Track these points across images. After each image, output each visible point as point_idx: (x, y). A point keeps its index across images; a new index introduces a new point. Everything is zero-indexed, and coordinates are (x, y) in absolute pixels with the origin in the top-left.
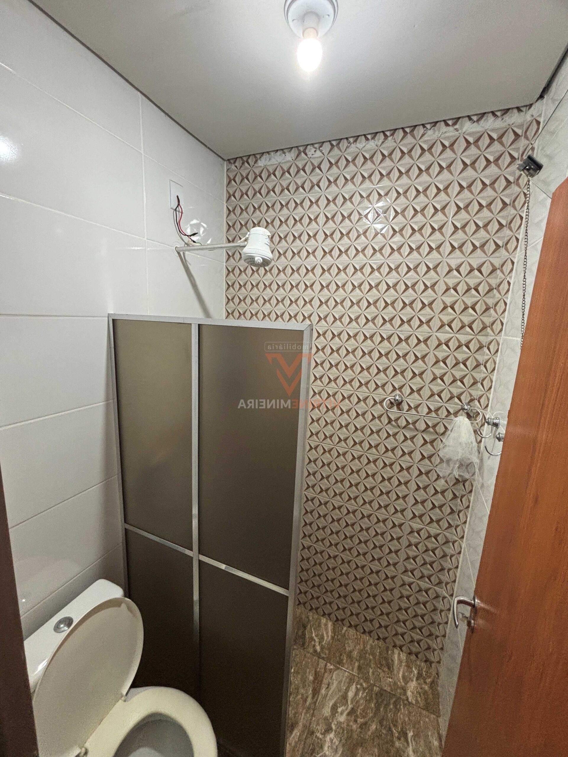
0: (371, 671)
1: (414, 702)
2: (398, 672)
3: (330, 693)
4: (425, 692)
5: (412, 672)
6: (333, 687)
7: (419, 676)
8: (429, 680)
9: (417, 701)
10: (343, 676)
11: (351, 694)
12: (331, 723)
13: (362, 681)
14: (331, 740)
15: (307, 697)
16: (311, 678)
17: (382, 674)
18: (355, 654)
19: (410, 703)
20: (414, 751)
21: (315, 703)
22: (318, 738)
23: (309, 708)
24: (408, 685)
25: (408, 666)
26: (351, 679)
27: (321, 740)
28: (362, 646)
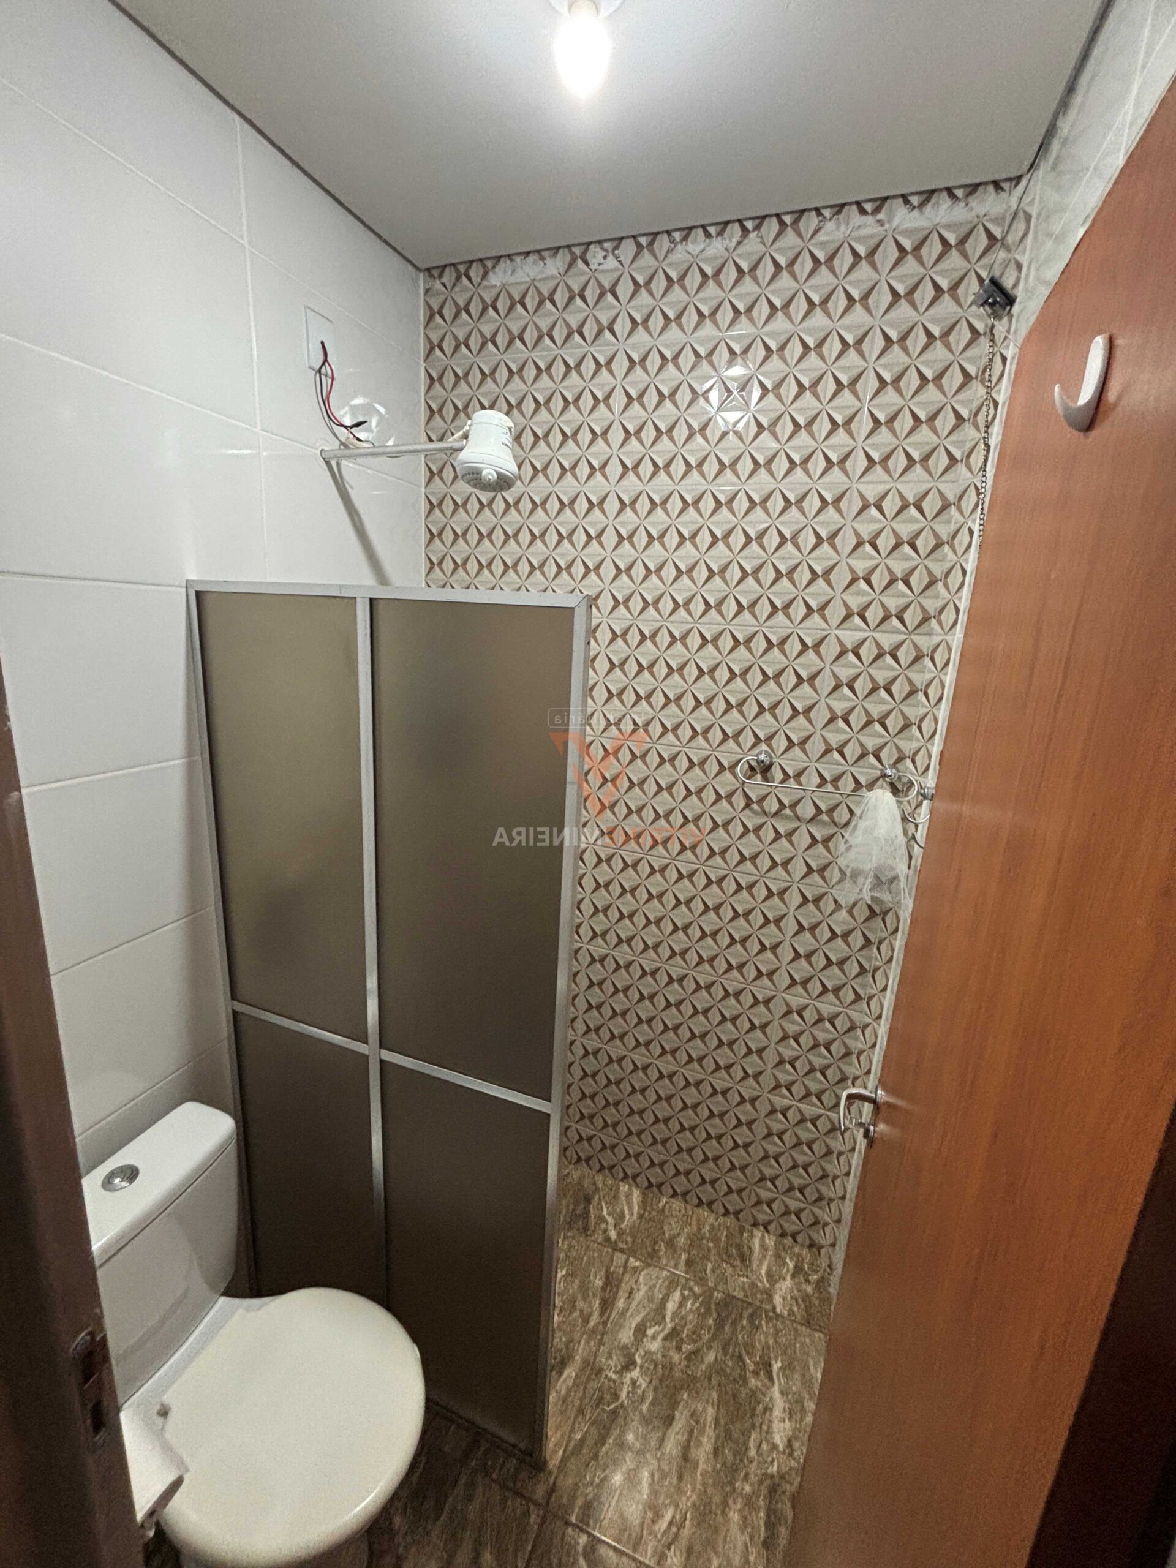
0: (710, 1266)
1: (786, 1313)
2: (760, 1265)
3: (633, 1306)
4: (806, 1298)
5: (785, 1264)
6: (639, 1296)
7: (798, 1270)
8: (815, 1277)
9: (791, 1313)
10: (658, 1278)
11: (671, 1306)
12: (634, 1355)
13: (692, 1283)
14: (634, 1382)
15: (590, 1315)
16: (599, 1283)
17: (730, 1271)
18: (682, 1240)
19: (778, 1316)
20: (782, 1393)
21: (605, 1323)
22: (610, 1380)
23: (594, 1331)
24: (777, 1286)
25: (777, 1256)
26: (672, 1282)
27: (614, 1382)
28: (695, 1228)
